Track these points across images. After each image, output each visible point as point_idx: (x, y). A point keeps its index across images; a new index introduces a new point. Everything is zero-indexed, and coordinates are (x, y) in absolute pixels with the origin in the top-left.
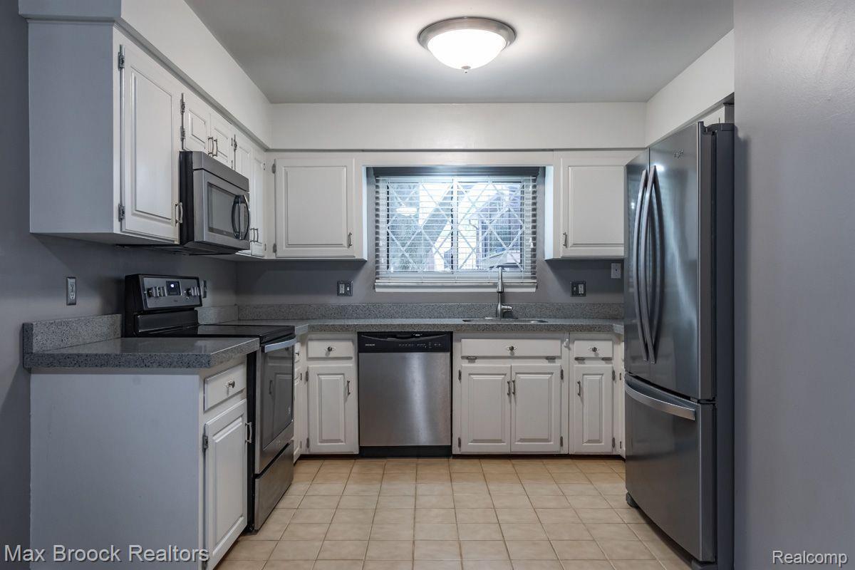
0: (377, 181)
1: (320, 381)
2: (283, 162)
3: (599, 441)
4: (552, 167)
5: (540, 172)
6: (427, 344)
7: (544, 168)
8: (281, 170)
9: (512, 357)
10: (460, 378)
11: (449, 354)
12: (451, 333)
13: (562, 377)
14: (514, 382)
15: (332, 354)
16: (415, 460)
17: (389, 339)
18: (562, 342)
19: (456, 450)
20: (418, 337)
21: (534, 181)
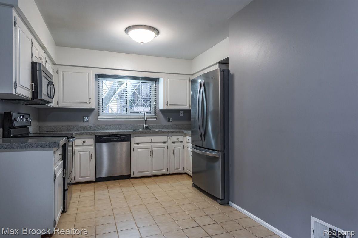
0: (99, 79)
1: (80, 154)
2: (61, 70)
3: (179, 169)
4: (163, 79)
5: (158, 80)
6: (122, 139)
7: (159, 79)
8: (60, 73)
9: (152, 142)
10: (134, 150)
11: (130, 142)
12: (130, 135)
13: (168, 149)
14: (152, 151)
15: (85, 144)
16: (117, 181)
17: (108, 137)
18: (168, 137)
19: (132, 176)
20: (119, 136)
21: (155, 83)
